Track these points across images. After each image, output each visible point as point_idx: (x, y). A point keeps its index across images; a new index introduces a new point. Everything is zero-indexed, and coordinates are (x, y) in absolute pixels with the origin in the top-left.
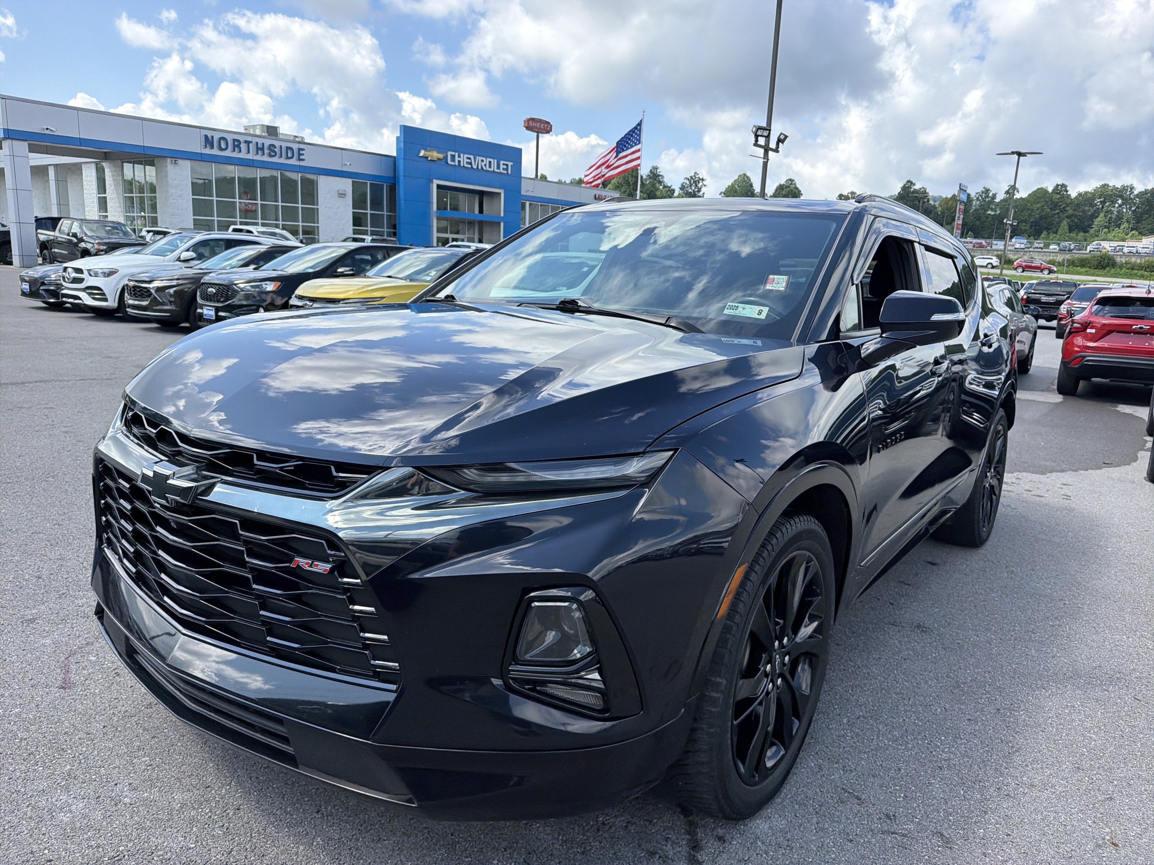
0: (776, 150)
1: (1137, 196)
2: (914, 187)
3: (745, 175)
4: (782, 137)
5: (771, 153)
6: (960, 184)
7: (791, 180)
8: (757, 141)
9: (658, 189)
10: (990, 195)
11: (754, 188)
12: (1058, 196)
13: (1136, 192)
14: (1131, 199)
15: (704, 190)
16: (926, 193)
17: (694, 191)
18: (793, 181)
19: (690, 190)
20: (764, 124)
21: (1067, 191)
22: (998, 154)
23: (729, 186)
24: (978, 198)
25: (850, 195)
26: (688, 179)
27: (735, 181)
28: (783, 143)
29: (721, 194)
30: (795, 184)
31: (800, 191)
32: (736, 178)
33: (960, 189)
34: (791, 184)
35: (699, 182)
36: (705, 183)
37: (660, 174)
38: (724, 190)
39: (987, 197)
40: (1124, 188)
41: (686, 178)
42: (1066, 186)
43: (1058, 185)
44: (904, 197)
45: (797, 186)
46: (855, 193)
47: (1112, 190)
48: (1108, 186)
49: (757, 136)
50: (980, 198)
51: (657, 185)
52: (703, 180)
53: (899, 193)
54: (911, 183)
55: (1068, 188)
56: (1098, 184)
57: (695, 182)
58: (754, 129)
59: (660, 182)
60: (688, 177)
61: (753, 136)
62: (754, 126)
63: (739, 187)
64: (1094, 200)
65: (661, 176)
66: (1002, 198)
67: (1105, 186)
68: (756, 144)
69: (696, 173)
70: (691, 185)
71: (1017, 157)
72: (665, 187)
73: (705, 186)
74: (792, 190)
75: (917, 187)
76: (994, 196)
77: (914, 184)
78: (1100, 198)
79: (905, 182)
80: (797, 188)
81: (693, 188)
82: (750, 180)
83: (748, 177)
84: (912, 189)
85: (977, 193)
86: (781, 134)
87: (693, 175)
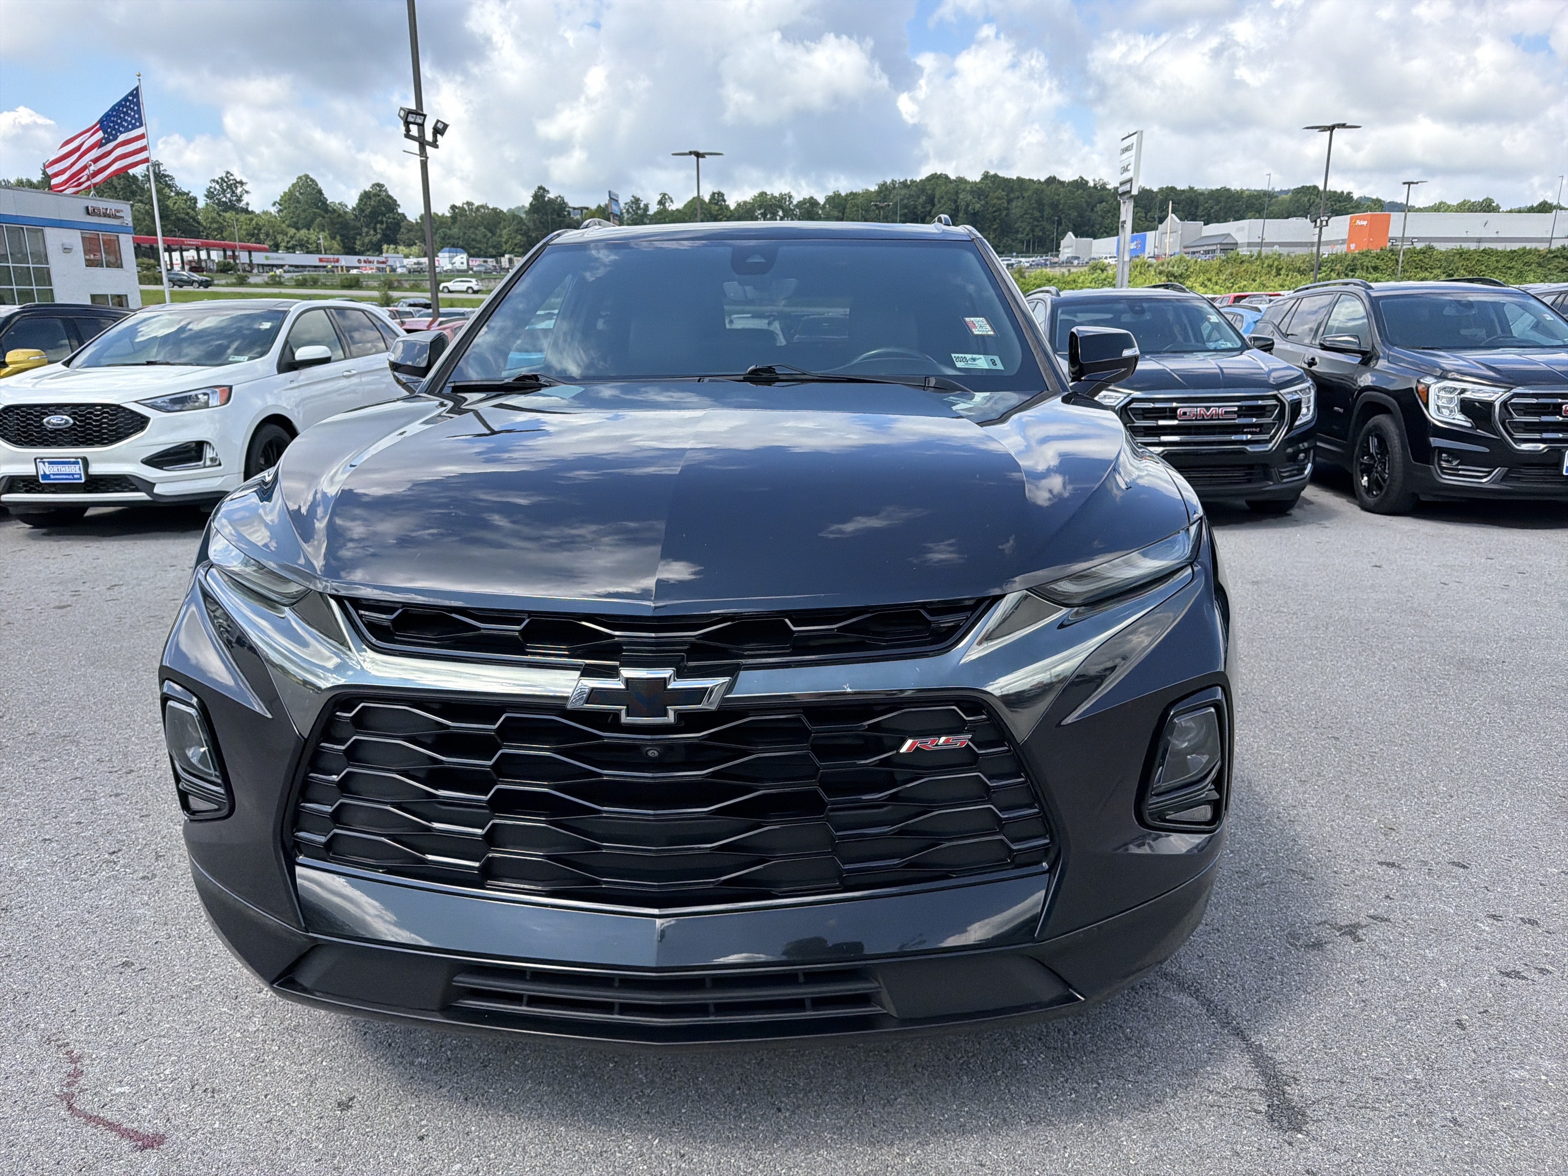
0: (434, 144)
1: (797, 206)
2: (549, 195)
3: (307, 176)
4: (440, 126)
5: (429, 149)
6: (610, 192)
7: (378, 185)
8: (408, 130)
9: (169, 197)
10: (642, 206)
11: (325, 196)
12: (717, 208)
13: (795, 202)
14: (791, 210)
15: (246, 198)
16: (564, 203)
17: (230, 201)
18: (382, 186)
19: (224, 199)
20: (413, 106)
21: (724, 201)
22: (673, 154)
23: (285, 193)
24: (628, 210)
25: (465, 206)
26: (218, 182)
27: (293, 185)
28: (442, 134)
29: (274, 204)
30: (386, 191)
31: (396, 201)
32: (295, 181)
33: (611, 198)
34: (380, 191)
35: (236, 188)
36: (246, 188)
37: (166, 173)
38: (278, 199)
39: (638, 208)
40: (782, 197)
41: (214, 181)
42: (723, 195)
43: (714, 194)
44: (538, 208)
45: (390, 193)
46: (472, 204)
47: (771, 199)
48: (766, 194)
49: (407, 124)
50: (631, 210)
51: (167, 190)
52: (242, 183)
53: (531, 204)
54: (544, 190)
55: (726, 197)
56: (755, 192)
57: (229, 187)
58: (402, 113)
59: (170, 187)
60: (216, 178)
61: (402, 122)
62: (401, 109)
63: (301, 194)
64: (755, 211)
65: (168, 176)
66: (656, 210)
67: (763, 194)
68: (408, 135)
69: (228, 173)
70: (224, 191)
71: (695, 158)
72: (178, 193)
73: (247, 192)
74: (383, 200)
75: (552, 195)
76: (646, 206)
77: (548, 192)
78: (759, 209)
79: (536, 188)
80: (390, 197)
81: (229, 196)
82: (317, 185)
83: (312, 180)
84: (546, 199)
85: (626, 204)
86: (438, 121)
87: (224, 175)
